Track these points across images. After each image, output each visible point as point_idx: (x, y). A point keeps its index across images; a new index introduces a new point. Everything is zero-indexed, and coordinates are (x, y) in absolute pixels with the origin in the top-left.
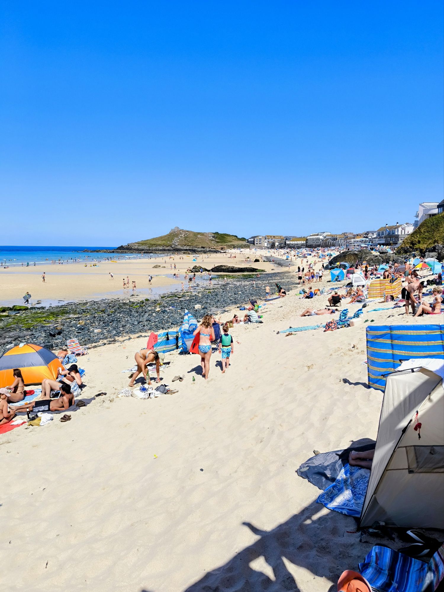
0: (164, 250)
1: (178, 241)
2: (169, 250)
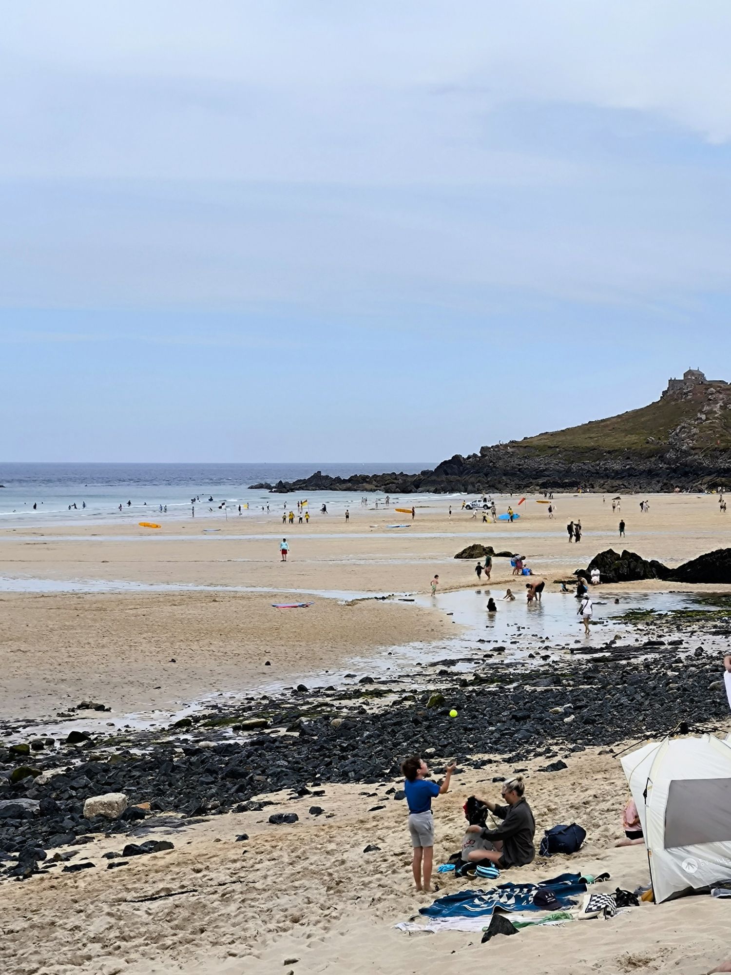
0: (630, 475)
1: (694, 431)
2: (651, 474)
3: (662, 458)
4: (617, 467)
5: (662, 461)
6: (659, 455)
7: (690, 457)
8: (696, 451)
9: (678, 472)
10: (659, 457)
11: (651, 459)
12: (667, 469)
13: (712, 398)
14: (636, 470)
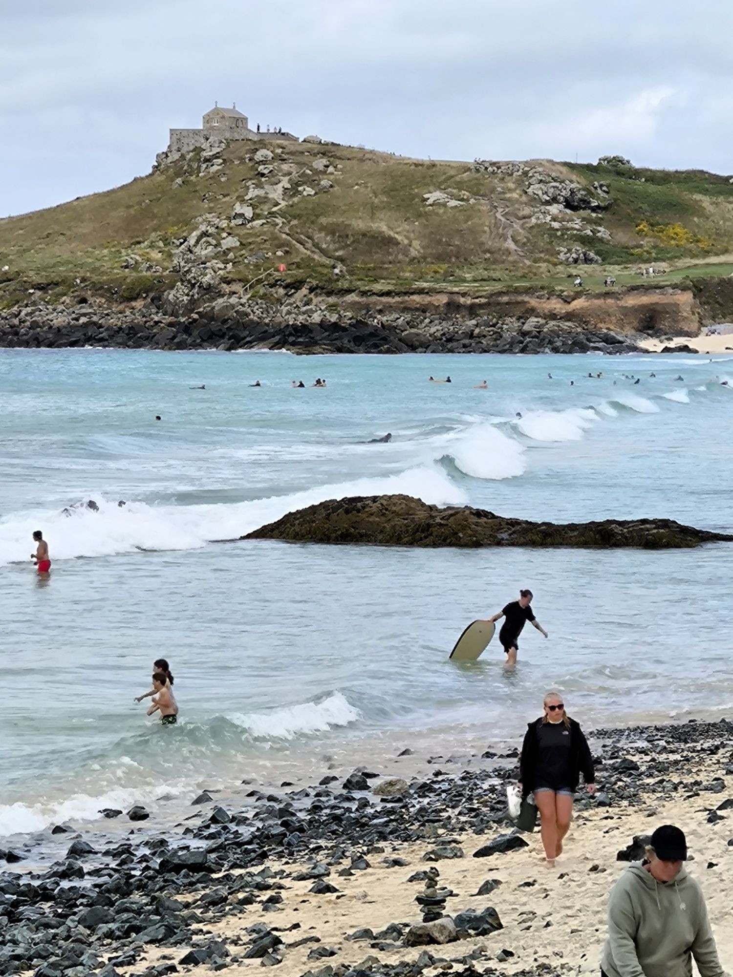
3: (157, 302)
4: (59, 320)
5: (158, 308)
6: (151, 295)
7: (220, 301)
8: (236, 287)
9: (196, 333)
10: (152, 300)
11: (134, 304)
12: (170, 325)
13: (266, 171)
14: (101, 326)
